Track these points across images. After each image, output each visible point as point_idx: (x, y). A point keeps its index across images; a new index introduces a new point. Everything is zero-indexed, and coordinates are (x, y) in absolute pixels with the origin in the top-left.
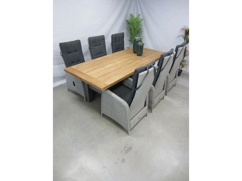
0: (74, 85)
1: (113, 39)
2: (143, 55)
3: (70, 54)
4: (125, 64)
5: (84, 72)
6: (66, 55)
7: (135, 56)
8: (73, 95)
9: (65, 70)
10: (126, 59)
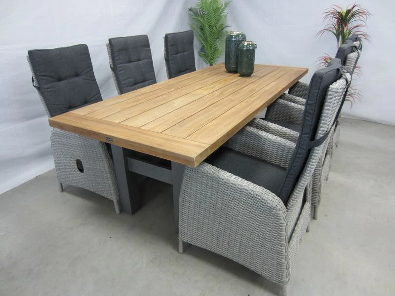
0: (81, 170)
1: (169, 45)
2: (253, 74)
3: (62, 83)
4: (221, 94)
5: (117, 121)
6: (49, 85)
7: (235, 78)
8: (79, 201)
9: (52, 124)
10: (218, 86)
